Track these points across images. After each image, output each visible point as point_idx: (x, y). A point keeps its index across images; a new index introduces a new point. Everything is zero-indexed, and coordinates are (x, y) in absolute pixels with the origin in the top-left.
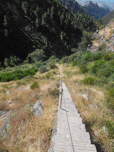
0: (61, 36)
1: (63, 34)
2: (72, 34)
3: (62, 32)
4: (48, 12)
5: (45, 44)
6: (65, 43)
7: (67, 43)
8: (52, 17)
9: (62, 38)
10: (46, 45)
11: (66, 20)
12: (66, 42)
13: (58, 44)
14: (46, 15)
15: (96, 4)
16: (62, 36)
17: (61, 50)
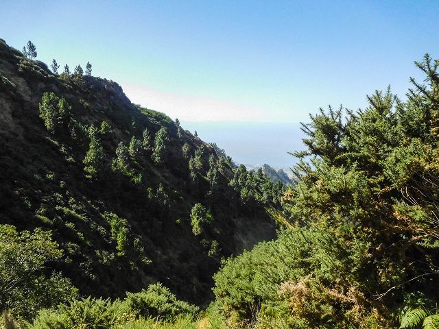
0: (195, 222)
1: (200, 214)
2: (235, 220)
3: (197, 206)
4: (146, 142)
5: (115, 243)
6: (209, 248)
7: (218, 247)
8: (157, 159)
9: (196, 229)
10: (119, 248)
11: (208, 174)
12: (214, 243)
13: (180, 252)
14: (134, 149)
15: (282, 172)
16: (198, 219)
17: (195, 280)
